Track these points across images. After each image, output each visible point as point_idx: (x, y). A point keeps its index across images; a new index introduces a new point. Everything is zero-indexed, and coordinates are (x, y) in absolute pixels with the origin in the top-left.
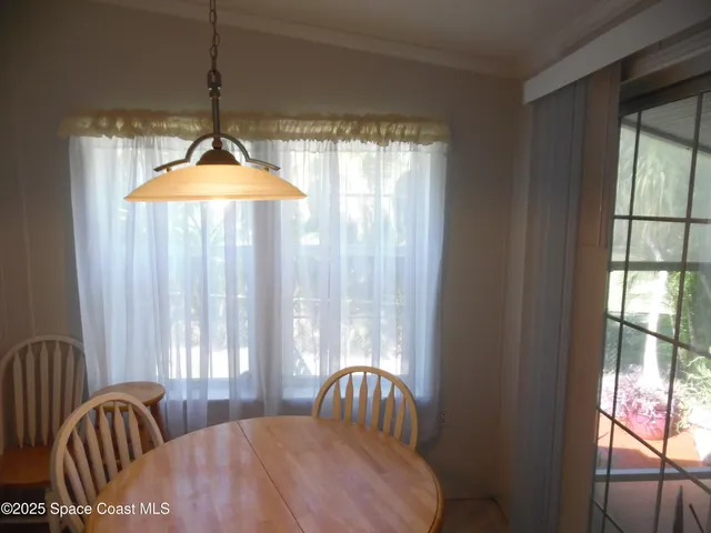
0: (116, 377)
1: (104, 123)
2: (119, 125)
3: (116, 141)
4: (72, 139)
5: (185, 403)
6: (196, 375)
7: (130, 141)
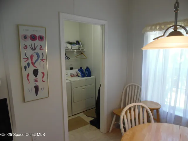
0: (149, 99)
1: (153, 28)
2: (158, 27)
3: (156, 32)
4: (145, 33)
5: (167, 113)
6: (172, 105)
7: (160, 32)
